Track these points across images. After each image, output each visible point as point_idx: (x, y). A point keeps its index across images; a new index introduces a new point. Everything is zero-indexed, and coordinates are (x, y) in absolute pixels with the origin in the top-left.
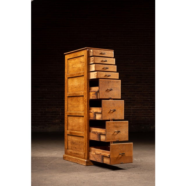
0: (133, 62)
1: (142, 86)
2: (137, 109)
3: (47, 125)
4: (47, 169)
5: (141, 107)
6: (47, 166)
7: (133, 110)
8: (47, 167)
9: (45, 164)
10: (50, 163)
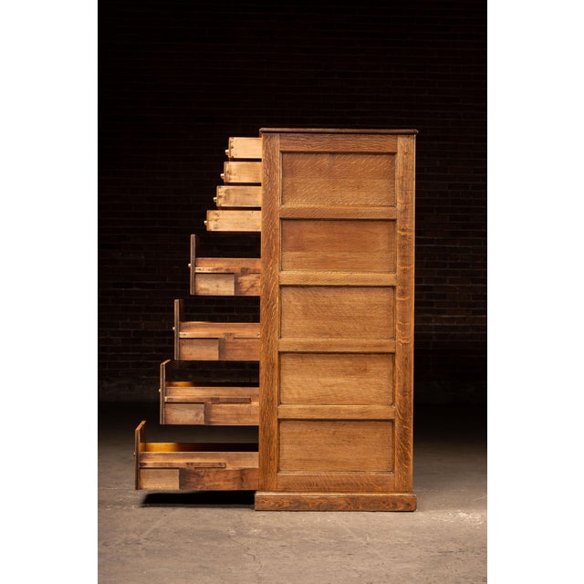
0: (438, 163)
1: (470, 247)
2: (452, 324)
3: (144, 377)
4: (139, 556)
5: (464, 319)
6: (142, 541)
7: (437, 328)
8: (140, 547)
9: (134, 532)
10: (154, 527)
